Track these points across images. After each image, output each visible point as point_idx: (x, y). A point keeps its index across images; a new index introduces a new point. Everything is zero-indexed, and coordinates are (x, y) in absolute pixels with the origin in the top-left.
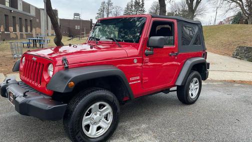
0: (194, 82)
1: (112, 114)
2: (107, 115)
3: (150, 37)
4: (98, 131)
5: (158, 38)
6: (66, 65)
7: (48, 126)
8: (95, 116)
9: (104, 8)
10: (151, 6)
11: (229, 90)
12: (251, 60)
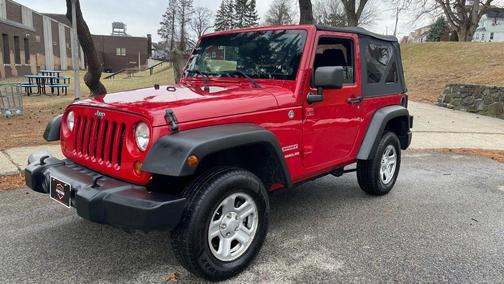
0: (388, 152)
1: (256, 216)
2: (247, 218)
3: (315, 69)
4: (234, 249)
5: (330, 69)
6: (175, 125)
7: (126, 245)
8: (229, 220)
9: (174, 12)
10: (269, 8)
11: (444, 167)
12: (473, 110)
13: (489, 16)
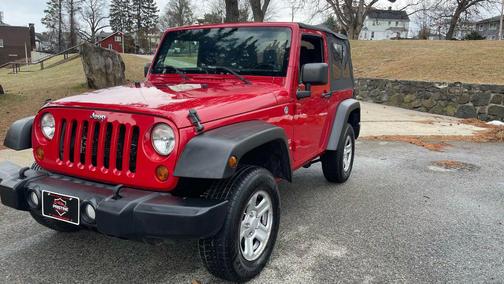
0: (347, 142)
1: (271, 212)
3: (301, 66)
6: (200, 126)
8: (251, 219)
11: (378, 152)
12: (379, 102)
13: (371, 17)
